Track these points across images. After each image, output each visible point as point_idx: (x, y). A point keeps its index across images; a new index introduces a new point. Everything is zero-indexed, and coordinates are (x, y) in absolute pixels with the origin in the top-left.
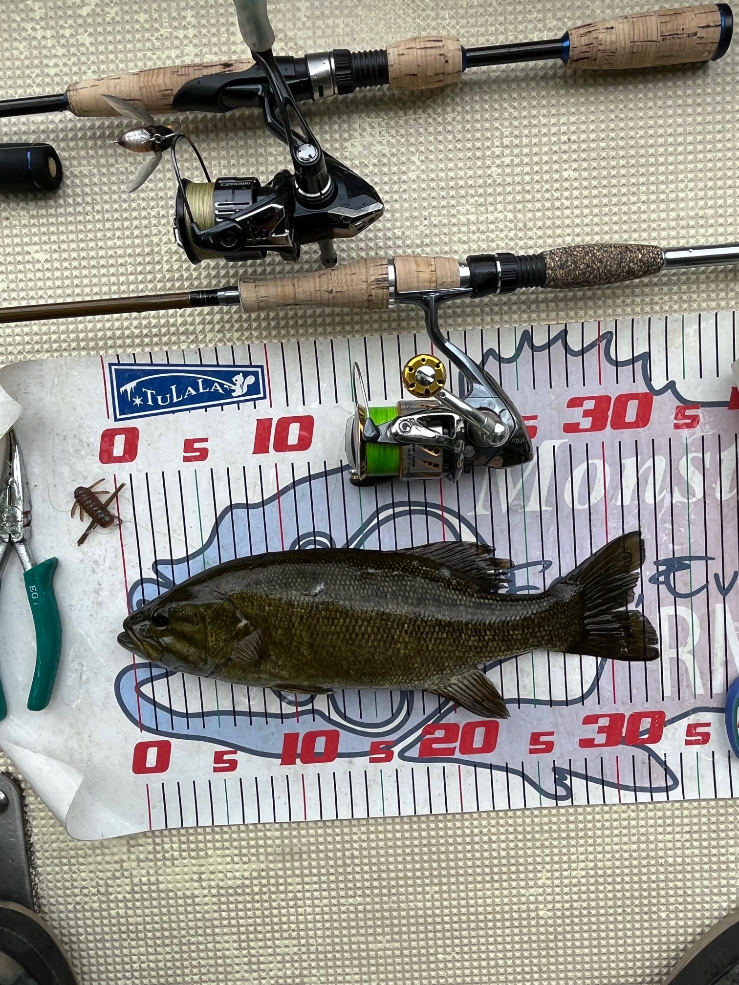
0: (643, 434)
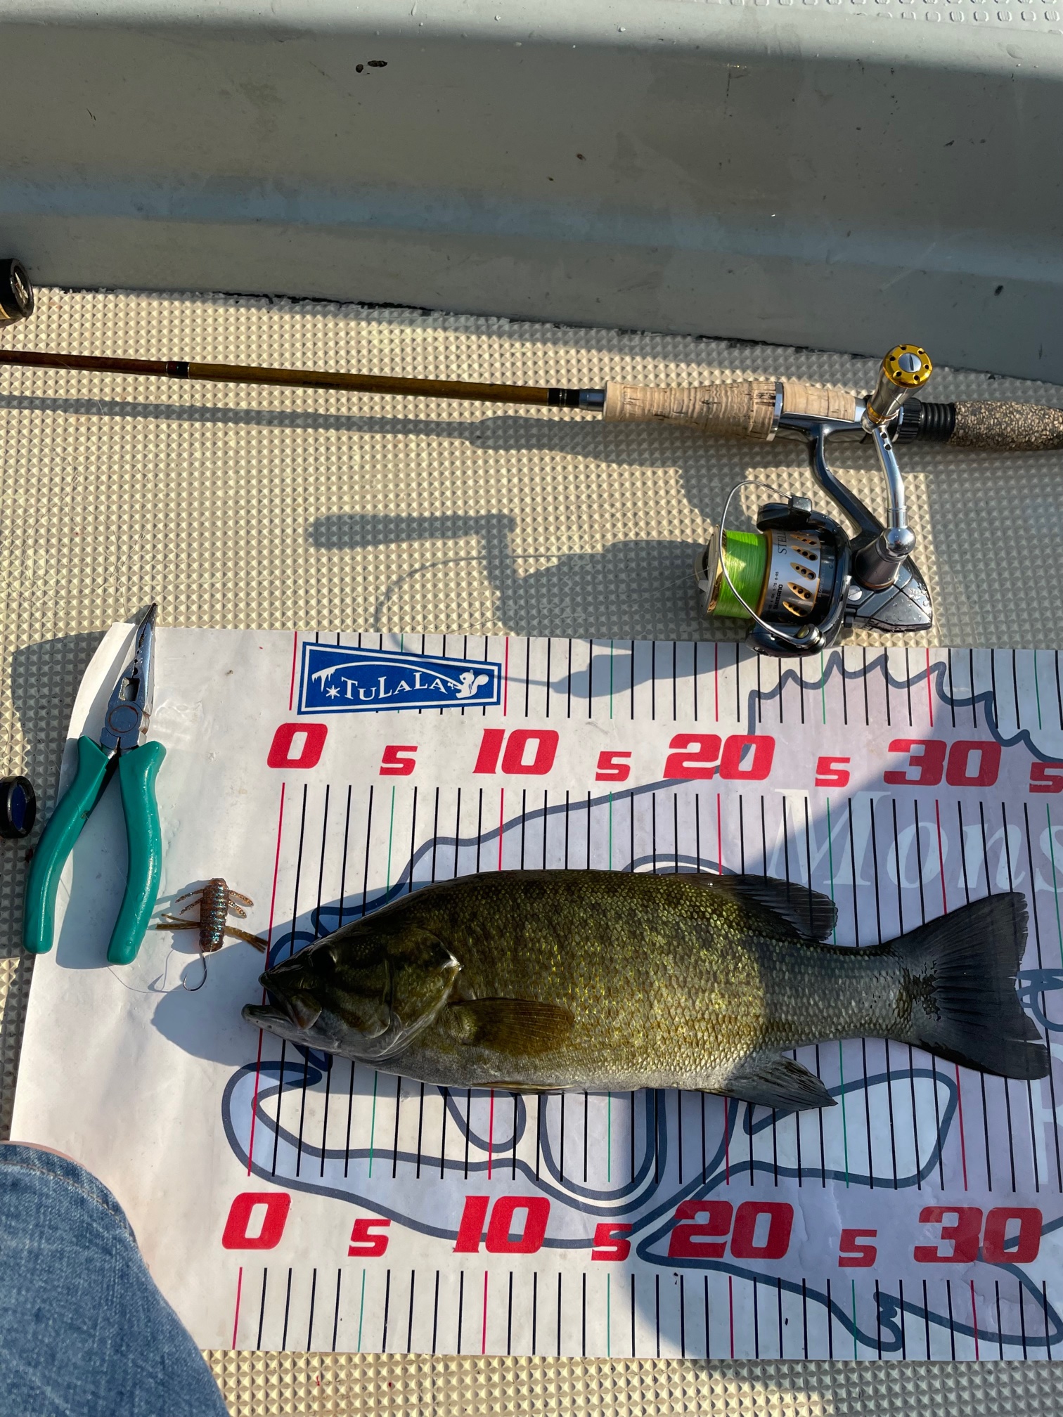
0: (990, 795)
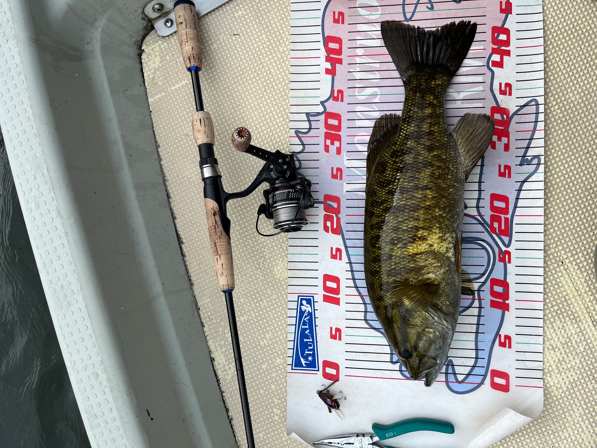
0: (344, 117)
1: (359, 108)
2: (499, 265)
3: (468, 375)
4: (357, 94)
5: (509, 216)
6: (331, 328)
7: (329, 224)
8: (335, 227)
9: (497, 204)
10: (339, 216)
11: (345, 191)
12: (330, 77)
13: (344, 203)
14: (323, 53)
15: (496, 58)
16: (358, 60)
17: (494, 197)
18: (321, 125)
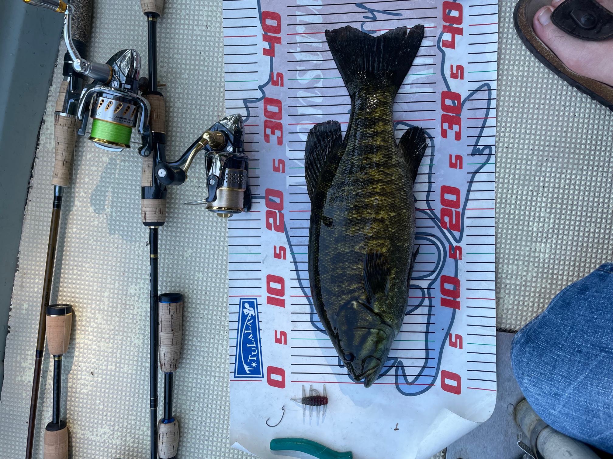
0: (285, 104)
1: (301, 93)
2: (450, 261)
3: (419, 376)
4: (298, 78)
5: (460, 210)
6: (276, 332)
7: (271, 221)
8: (278, 224)
9: (448, 197)
10: (282, 212)
11: (288, 185)
12: (268, 58)
13: (287, 198)
14: (259, 31)
15: (447, 37)
16: (299, 39)
17: (445, 189)
18: (260, 112)
